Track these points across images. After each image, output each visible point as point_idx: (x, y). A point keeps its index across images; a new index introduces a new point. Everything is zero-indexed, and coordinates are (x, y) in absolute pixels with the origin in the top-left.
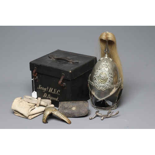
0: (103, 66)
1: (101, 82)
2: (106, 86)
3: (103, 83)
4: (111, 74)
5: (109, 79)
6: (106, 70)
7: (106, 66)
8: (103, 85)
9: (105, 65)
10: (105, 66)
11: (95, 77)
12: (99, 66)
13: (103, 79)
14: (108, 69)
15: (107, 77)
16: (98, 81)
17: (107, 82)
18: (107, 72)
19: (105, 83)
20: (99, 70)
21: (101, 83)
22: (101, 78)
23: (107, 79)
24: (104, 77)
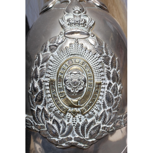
0: (69, 29)
1: (72, 106)
2: (98, 123)
3: (82, 113)
4: (113, 65)
5: (104, 90)
6: (85, 45)
7: (85, 30)
8: (80, 120)
9: (77, 23)
10: (80, 29)
11: (36, 85)
12: (47, 33)
13: (81, 91)
14: (92, 41)
15: (97, 78)
16: (52, 105)
17: (99, 105)
18: (94, 55)
19: (91, 111)
20: (54, 51)
21: (68, 114)
22: (71, 90)
23: (96, 91)
24: (82, 84)
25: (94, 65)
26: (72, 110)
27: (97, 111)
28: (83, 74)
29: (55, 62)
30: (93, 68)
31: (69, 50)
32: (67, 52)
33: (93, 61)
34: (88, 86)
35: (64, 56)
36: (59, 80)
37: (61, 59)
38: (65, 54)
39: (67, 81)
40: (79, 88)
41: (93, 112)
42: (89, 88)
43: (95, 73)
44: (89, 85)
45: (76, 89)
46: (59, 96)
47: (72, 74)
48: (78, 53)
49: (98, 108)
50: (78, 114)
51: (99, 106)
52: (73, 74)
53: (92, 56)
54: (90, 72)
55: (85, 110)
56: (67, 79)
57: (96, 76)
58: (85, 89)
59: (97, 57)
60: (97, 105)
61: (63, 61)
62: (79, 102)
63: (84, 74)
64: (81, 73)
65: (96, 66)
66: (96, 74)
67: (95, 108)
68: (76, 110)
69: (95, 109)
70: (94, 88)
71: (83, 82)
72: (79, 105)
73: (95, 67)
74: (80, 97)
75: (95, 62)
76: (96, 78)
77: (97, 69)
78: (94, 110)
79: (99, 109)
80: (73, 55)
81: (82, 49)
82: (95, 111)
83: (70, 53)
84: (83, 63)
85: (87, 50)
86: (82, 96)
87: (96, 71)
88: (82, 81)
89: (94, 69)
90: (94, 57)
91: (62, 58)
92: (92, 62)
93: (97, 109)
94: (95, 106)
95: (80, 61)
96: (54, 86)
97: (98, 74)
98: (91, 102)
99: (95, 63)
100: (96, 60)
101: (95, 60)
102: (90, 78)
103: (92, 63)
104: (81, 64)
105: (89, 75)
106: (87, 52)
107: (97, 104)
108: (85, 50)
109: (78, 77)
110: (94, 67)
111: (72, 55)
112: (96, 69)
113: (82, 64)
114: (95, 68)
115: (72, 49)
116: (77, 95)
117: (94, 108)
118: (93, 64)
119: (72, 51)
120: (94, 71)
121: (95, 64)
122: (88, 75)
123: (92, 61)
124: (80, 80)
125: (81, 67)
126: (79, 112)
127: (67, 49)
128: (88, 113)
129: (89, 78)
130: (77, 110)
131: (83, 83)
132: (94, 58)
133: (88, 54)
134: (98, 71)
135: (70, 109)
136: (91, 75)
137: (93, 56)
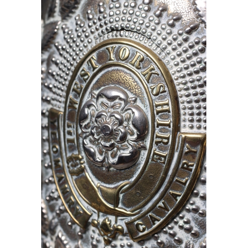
15: (192, 121)
16: (53, 193)
17: (197, 215)
18: (189, 32)
19: (166, 232)
20: (68, 16)
21: (94, 231)
22: (97, 153)
23: (183, 167)
24: (129, 137)
25: (185, 72)
26: (101, 220)
27: (189, 235)
28: (139, 103)
29: (64, 53)
30: (180, 80)
31: (108, 11)
32: (100, 20)
33: (184, 56)
34: (154, 147)
35: (92, 33)
36: (69, 112)
37: (82, 45)
38: (94, 27)
39: (86, 123)
40: (119, 149)
41: (173, 235)
42: (155, 154)
43: (185, 99)
44: (157, 143)
45: (110, 153)
46: (68, 167)
47: (101, 100)
48: (131, 23)
49: (193, 224)
50: (120, 237)
51: (196, 220)
52: (104, 100)
53: (180, 39)
54: (165, 97)
55: (141, 227)
56: (86, 113)
57: (187, 111)
58: (144, 154)
59: (197, 43)
60: (188, 216)
61: (86, 52)
62: (121, 196)
63: (143, 102)
64: (131, 95)
65: (190, 75)
66: (189, 105)
67: (181, 223)
68: (113, 223)
69: (181, 227)
70: (176, 155)
71: (135, 131)
72: (120, 205)
73: (188, 79)
74: (126, 182)
75: (189, 58)
76: (187, 117)
77: (194, 88)
78: (176, 229)
79: (196, 229)
80: (117, 30)
81: (149, 10)
82: (181, 234)
83: (109, 25)
84: (142, 61)
85: (165, 14)
86: (133, 179)
87: (192, 91)
88: (131, 126)
89: (182, 86)
90: (186, 40)
91: (86, 40)
92: (178, 59)
93: (187, 226)
94: (182, 218)
95: (133, 55)
96: (56, 131)
97: (195, 105)
98: (161, 204)
99: (188, 62)
100: (195, 54)
101: (190, 52)
102: (161, 117)
103: (177, 65)
104: (133, 65)
105: (159, 109)
106: (164, 20)
107: (189, 211)
108: (160, 16)
109: (118, 113)
110: (184, 77)
111: (113, 30)
112: (189, 85)
113: (137, 64)
114: (185, 84)
115: (115, 10)
116: (116, 174)
117: (176, 223)
118: (182, 65)
119: (114, 17)
120: (183, 92)
121: (187, 68)
122: (157, 106)
123: (179, 55)
124: (125, 124)
125: (135, 77)
126: (123, 229)
127: (102, 10)
128: (157, 239)
129: (157, 117)
130: (116, 222)
131: (132, 134)
132: (186, 45)
133: (168, 28)
134: (195, 95)
135: (95, 216)
136: (166, 108)
137: (185, 36)
